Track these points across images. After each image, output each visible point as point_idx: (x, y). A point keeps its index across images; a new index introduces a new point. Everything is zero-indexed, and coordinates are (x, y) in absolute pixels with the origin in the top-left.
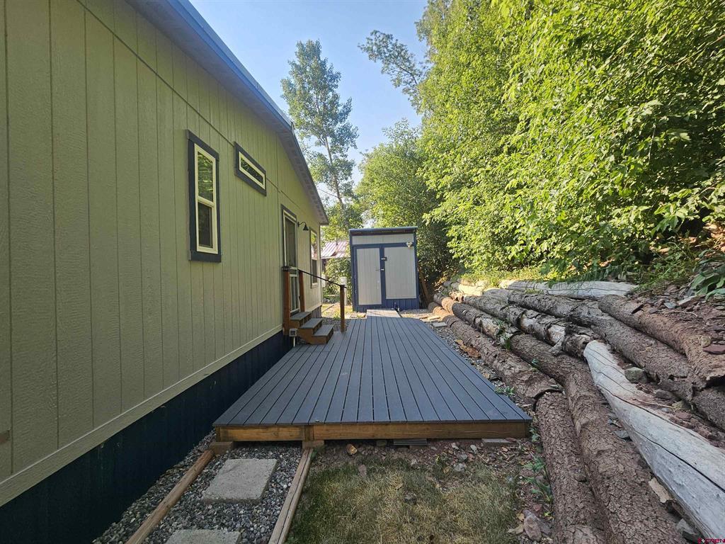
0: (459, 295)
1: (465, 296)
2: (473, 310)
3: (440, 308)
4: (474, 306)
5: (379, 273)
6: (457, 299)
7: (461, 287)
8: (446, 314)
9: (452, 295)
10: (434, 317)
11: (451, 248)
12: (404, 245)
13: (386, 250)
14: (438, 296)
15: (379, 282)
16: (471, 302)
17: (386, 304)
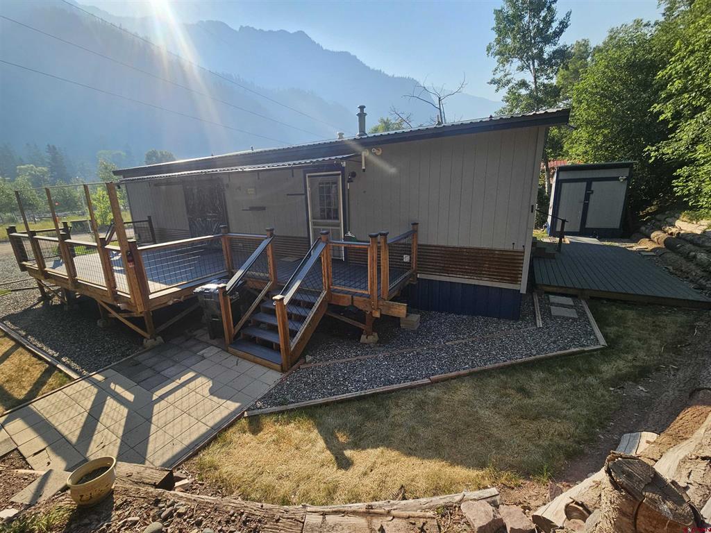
0: (674, 230)
1: (682, 232)
2: (688, 246)
3: (647, 239)
4: (691, 242)
5: (582, 206)
6: (672, 234)
7: (678, 223)
8: (654, 246)
9: (666, 229)
10: (640, 247)
11: (677, 186)
12: (617, 179)
13: (594, 184)
14: (646, 228)
15: (580, 212)
16: (689, 238)
17: (584, 232)
